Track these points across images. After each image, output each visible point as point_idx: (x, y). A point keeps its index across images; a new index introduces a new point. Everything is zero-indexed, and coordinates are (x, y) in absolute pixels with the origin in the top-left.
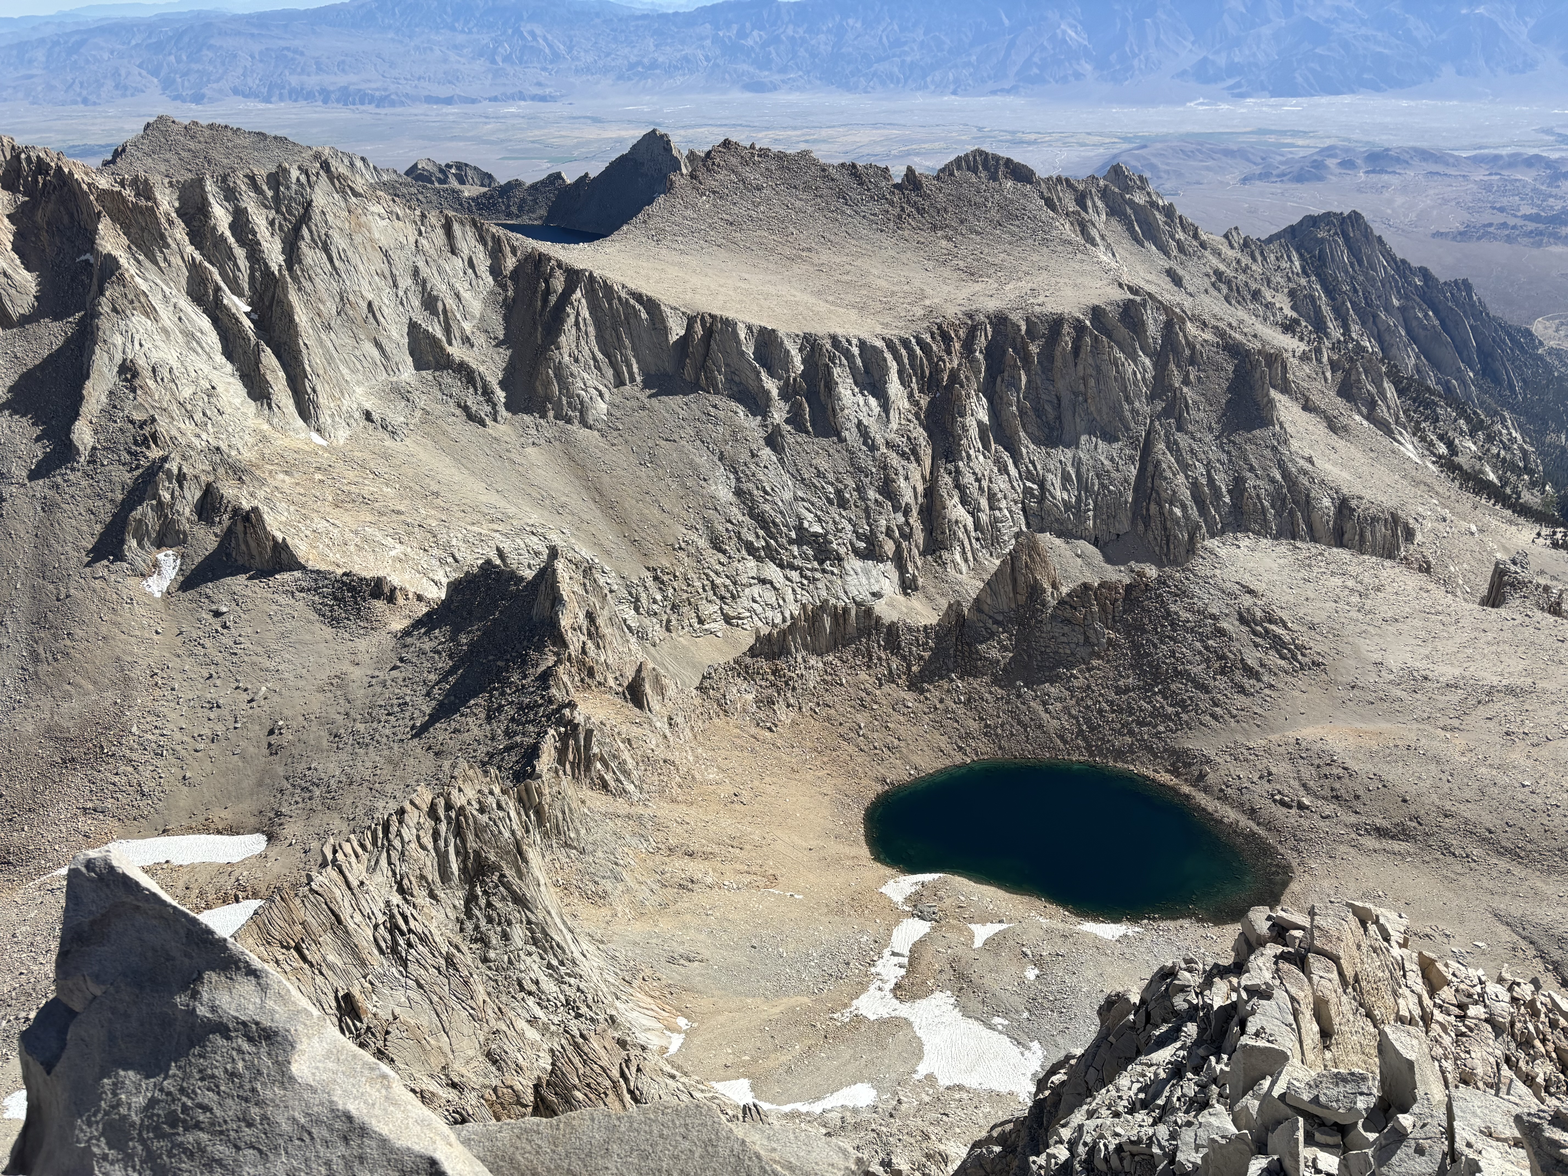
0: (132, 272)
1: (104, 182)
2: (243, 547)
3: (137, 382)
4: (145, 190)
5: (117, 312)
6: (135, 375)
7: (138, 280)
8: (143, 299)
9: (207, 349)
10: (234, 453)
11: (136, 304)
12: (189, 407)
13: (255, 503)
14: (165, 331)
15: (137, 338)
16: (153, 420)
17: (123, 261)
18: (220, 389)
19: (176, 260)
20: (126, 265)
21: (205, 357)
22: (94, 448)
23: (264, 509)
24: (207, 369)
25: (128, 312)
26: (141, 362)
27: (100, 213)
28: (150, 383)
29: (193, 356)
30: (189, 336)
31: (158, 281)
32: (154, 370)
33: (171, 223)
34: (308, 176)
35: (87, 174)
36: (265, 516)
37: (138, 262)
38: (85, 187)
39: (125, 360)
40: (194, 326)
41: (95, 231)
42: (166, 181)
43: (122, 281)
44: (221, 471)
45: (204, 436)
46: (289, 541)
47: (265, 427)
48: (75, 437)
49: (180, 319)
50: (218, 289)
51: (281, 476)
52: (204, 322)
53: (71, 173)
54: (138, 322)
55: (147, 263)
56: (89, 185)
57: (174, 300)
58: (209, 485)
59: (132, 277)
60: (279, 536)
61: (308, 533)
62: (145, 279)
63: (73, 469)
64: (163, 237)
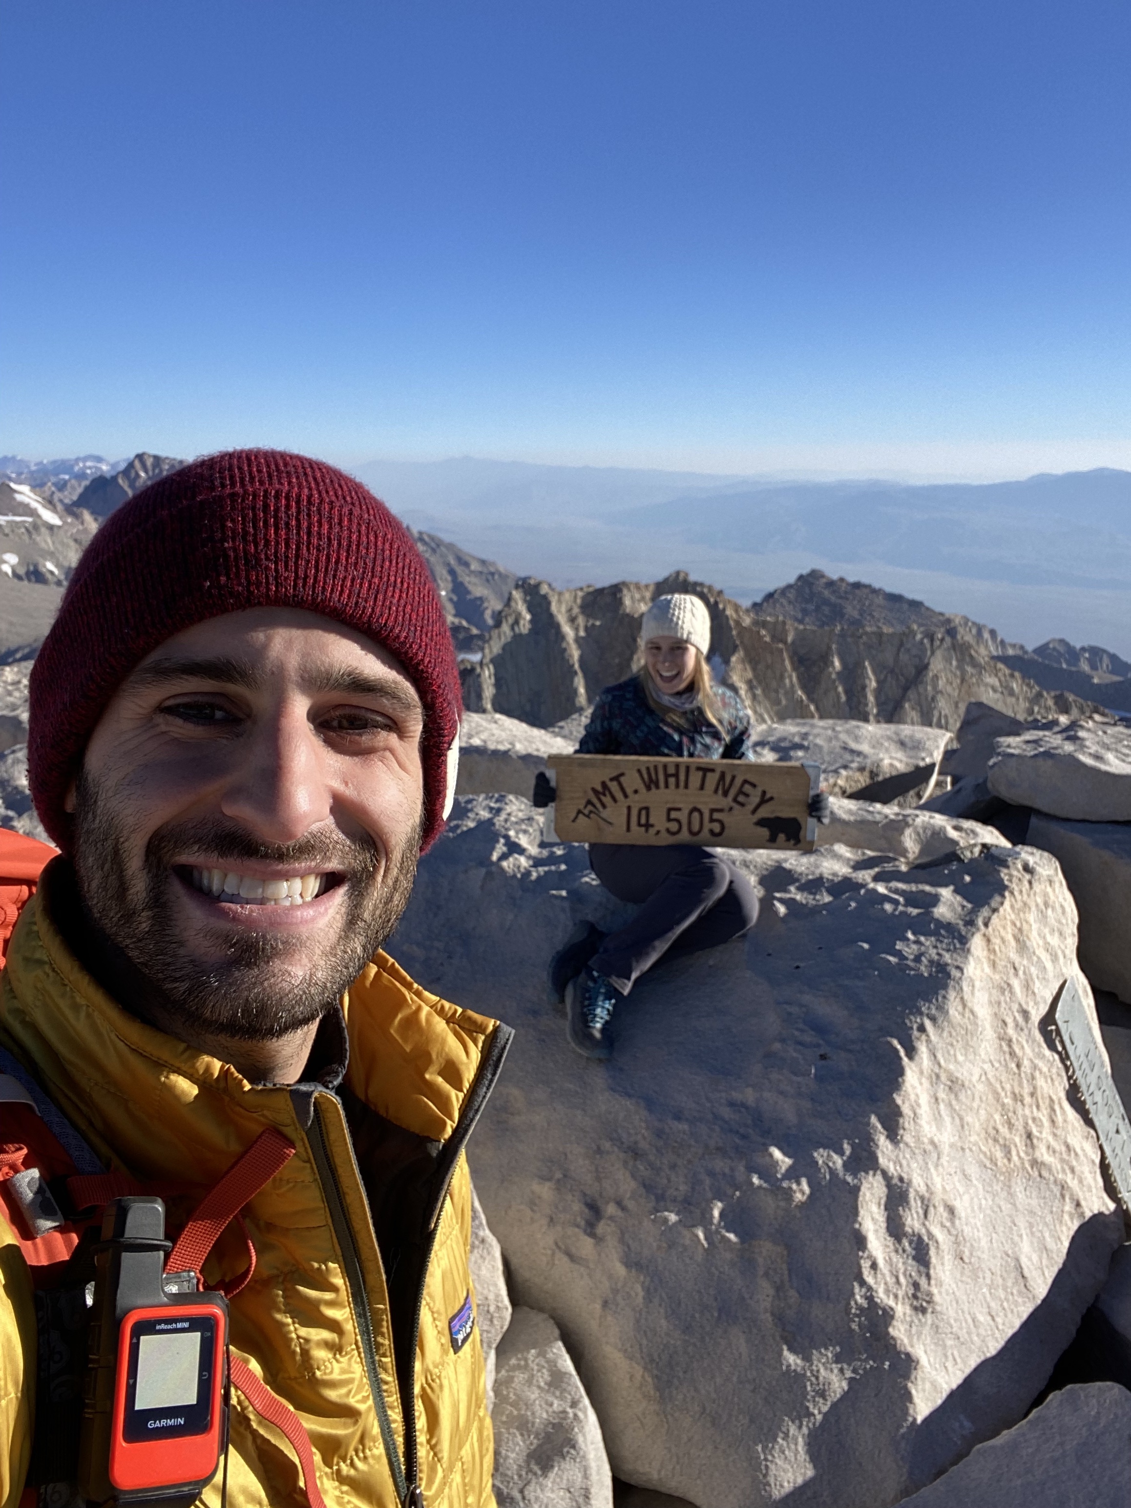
4: (780, 632)
27: (737, 645)
34: (932, 641)
37: (754, 695)
41: (727, 662)
56: (735, 621)
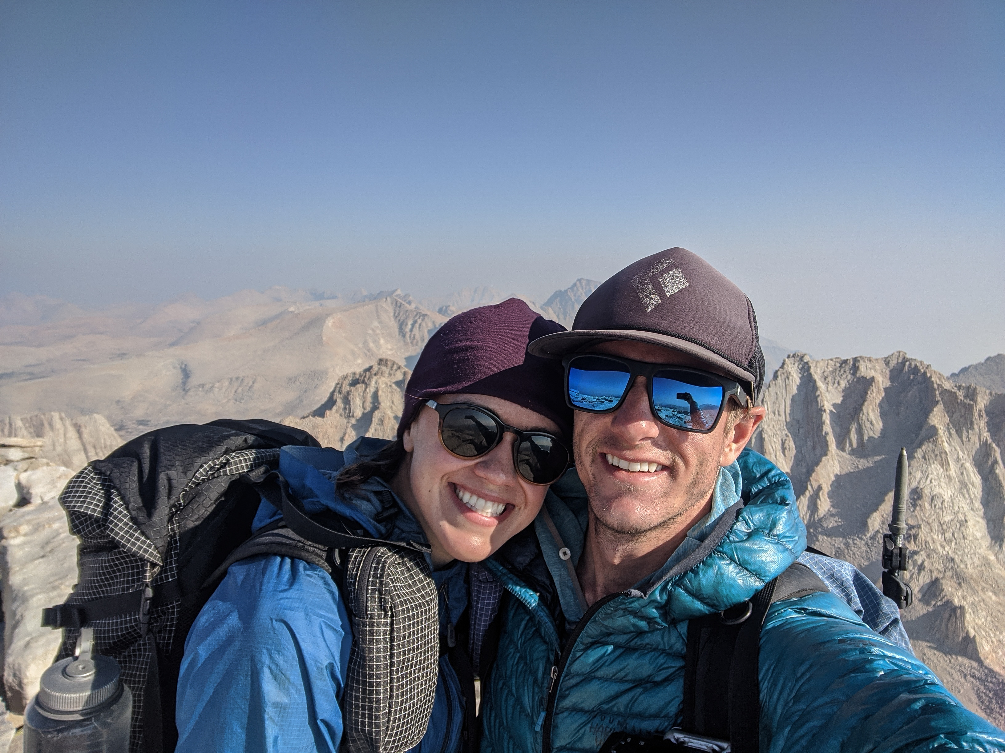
0: (944, 439)
1: (947, 385)
2: (943, 628)
3: (919, 502)
4: (971, 394)
5: (925, 459)
6: (920, 497)
7: (946, 444)
8: (943, 456)
9: (972, 496)
10: (962, 566)
11: (939, 457)
12: (945, 527)
13: (964, 603)
14: (949, 478)
15: (930, 476)
16: (919, 527)
17: (941, 432)
18: (970, 523)
19: (975, 439)
20: (942, 434)
21: (968, 501)
22: (878, 531)
23: (968, 609)
24: (966, 508)
25: (931, 461)
26: (927, 491)
27: (938, 401)
28: (927, 505)
29: (960, 498)
30: (964, 485)
31: (958, 448)
32: (933, 498)
33: (980, 416)
35: (940, 379)
36: (967, 616)
37: (950, 434)
38: (936, 386)
39: (917, 487)
40: (969, 480)
41: (931, 411)
42: (988, 392)
43: (935, 442)
44: (949, 574)
45: (947, 548)
46: (977, 638)
47: (992, 558)
48: (870, 521)
49: (962, 474)
50: (996, 462)
51: (990, 594)
52: (977, 480)
53: (931, 377)
54: (935, 468)
55: (955, 435)
56: (938, 385)
57: (963, 461)
58: (937, 580)
59: (943, 442)
60: (972, 633)
61: (994, 640)
62: (950, 445)
63: (861, 539)
64: (972, 423)
